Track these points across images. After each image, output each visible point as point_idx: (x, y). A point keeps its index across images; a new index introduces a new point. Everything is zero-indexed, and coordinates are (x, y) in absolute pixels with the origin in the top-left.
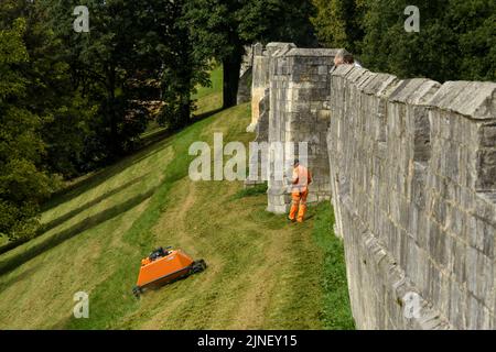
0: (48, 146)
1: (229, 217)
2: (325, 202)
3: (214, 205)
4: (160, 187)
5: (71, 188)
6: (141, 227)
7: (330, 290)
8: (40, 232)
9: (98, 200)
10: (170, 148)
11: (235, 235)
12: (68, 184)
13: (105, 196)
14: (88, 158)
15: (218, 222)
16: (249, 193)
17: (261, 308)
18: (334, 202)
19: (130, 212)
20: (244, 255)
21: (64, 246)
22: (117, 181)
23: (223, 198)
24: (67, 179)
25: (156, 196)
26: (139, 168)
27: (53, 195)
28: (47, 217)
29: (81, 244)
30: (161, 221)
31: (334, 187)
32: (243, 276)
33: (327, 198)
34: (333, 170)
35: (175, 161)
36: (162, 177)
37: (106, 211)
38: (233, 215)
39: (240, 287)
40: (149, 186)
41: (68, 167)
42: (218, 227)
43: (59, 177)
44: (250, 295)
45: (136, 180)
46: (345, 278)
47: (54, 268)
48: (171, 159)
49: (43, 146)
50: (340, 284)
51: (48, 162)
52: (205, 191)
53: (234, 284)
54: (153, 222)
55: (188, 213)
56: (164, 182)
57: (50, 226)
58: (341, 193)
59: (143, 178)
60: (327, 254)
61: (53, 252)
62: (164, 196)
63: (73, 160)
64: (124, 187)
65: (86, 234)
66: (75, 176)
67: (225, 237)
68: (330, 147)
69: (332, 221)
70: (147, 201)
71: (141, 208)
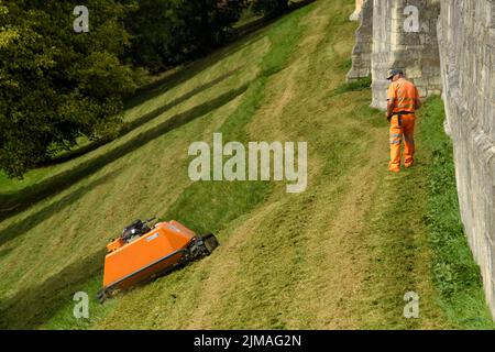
0: (132, 37)
1: (329, 114)
2: (435, 96)
3: (314, 101)
4: (254, 81)
5: (158, 84)
6: (234, 125)
7: (438, 192)
8: (124, 131)
9: (187, 96)
10: (266, 39)
11: (335, 133)
12: (154, 79)
13: (195, 92)
14: (176, 50)
15: (318, 119)
16: (351, 88)
17: (362, 212)
18: (444, 96)
19: (222, 109)
20: (345, 155)
21: (150, 146)
22: (207, 75)
23: (324, 93)
24: (154, 73)
25: (250, 92)
26: (232, 61)
27: (138, 90)
28: (131, 116)
29: (168, 144)
30: (255, 119)
31: (444, 80)
32: (342, 178)
33: (437, 92)
34: (444, 61)
35: (271, 53)
36: (257, 70)
37: (196, 109)
38: (334, 112)
39: (339, 190)
40: (242, 81)
41: (155, 60)
42: (318, 126)
43: (143, 72)
44: (350, 198)
45: (229, 74)
46: (453, 179)
47: (138, 171)
48: (267, 50)
49: (126, 36)
50: (449, 187)
51: (132, 55)
52: (303, 86)
53: (333, 187)
54: (246, 120)
55: (285, 110)
56: (259, 76)
57: (135, 125)
58: (451, 86)
59: (236, 72)
60: (435, 153)
61: (138, 153)
62: (258, 92)
63: (161, 52)
64: (216, 82)
65: (176, 132)
66: (162, 70)
67: (324, 136)
68: (439, 36)
69: (442, 118)
70: (240, 97)
71: (233, 105)
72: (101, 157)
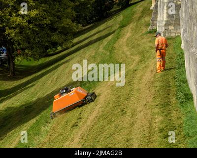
0: (77, 14)
1: (143, 41)
2: (178, 36)
3: (137, 37)
4: (117, 29)
5: (85, 30)
6: (110, 44)
7: (179, 68)
8: (73, 46)
9: (95, 34)
10: (122, 15)
11: (144, 48)
12: (84, 28)
13: (97, 33)
14: (91, 19)
15: (139, 43)
16: (150, 32)
17: (153, 75)
18: (181, 36)
19: (106, 39)
20: (147, 55)
21: (82, 51)
22: (101, 27)
23: (141, 34)
24: (84, 26)
25: (116, 33)
26: (110, 22)
27: (78, 32)
28: (76, 40)
29: (88, 50)
30: (117, 42)
31: (182, 30)
32: (147, 63)
33: (179, 34)
34: (182, 24)
35: (123, 20)
36: (118, 26)
37: (97, 38)
38: (144, 40)
39: (146, 67)
40: (113, 29)
41: (84, 22)
42: (139, 45)
43: (80, 26)
44: (149, 70)
45: (109, 27)
46: (184, 63)
47: (78, 59)
48: (122, 19)
49: (75, 14)
50: (182, 67)
51: (77, 20)
52: (134, 31)
53: (143, 66)
54: (114, 43)
55: (127, 39)
56: (119, 28)
57: (77, 43)
58: (184, 32)
59: (111, 26)
60: (178, 55)
61: (78, 53)
62: (119, 33)
63: (86, 19)
64: (104, 29)
65: (90, 46)
66: (87, 25)
67: (141, 49)
68: (180, 15)
69: (181, 43)
70: (113, 35)
71: (110, 37)
72: (65, 54)
